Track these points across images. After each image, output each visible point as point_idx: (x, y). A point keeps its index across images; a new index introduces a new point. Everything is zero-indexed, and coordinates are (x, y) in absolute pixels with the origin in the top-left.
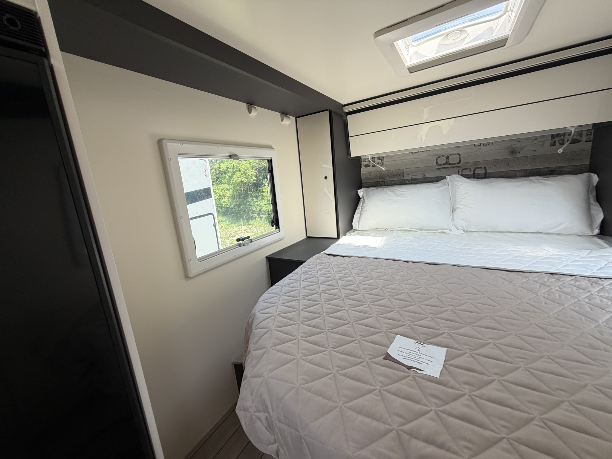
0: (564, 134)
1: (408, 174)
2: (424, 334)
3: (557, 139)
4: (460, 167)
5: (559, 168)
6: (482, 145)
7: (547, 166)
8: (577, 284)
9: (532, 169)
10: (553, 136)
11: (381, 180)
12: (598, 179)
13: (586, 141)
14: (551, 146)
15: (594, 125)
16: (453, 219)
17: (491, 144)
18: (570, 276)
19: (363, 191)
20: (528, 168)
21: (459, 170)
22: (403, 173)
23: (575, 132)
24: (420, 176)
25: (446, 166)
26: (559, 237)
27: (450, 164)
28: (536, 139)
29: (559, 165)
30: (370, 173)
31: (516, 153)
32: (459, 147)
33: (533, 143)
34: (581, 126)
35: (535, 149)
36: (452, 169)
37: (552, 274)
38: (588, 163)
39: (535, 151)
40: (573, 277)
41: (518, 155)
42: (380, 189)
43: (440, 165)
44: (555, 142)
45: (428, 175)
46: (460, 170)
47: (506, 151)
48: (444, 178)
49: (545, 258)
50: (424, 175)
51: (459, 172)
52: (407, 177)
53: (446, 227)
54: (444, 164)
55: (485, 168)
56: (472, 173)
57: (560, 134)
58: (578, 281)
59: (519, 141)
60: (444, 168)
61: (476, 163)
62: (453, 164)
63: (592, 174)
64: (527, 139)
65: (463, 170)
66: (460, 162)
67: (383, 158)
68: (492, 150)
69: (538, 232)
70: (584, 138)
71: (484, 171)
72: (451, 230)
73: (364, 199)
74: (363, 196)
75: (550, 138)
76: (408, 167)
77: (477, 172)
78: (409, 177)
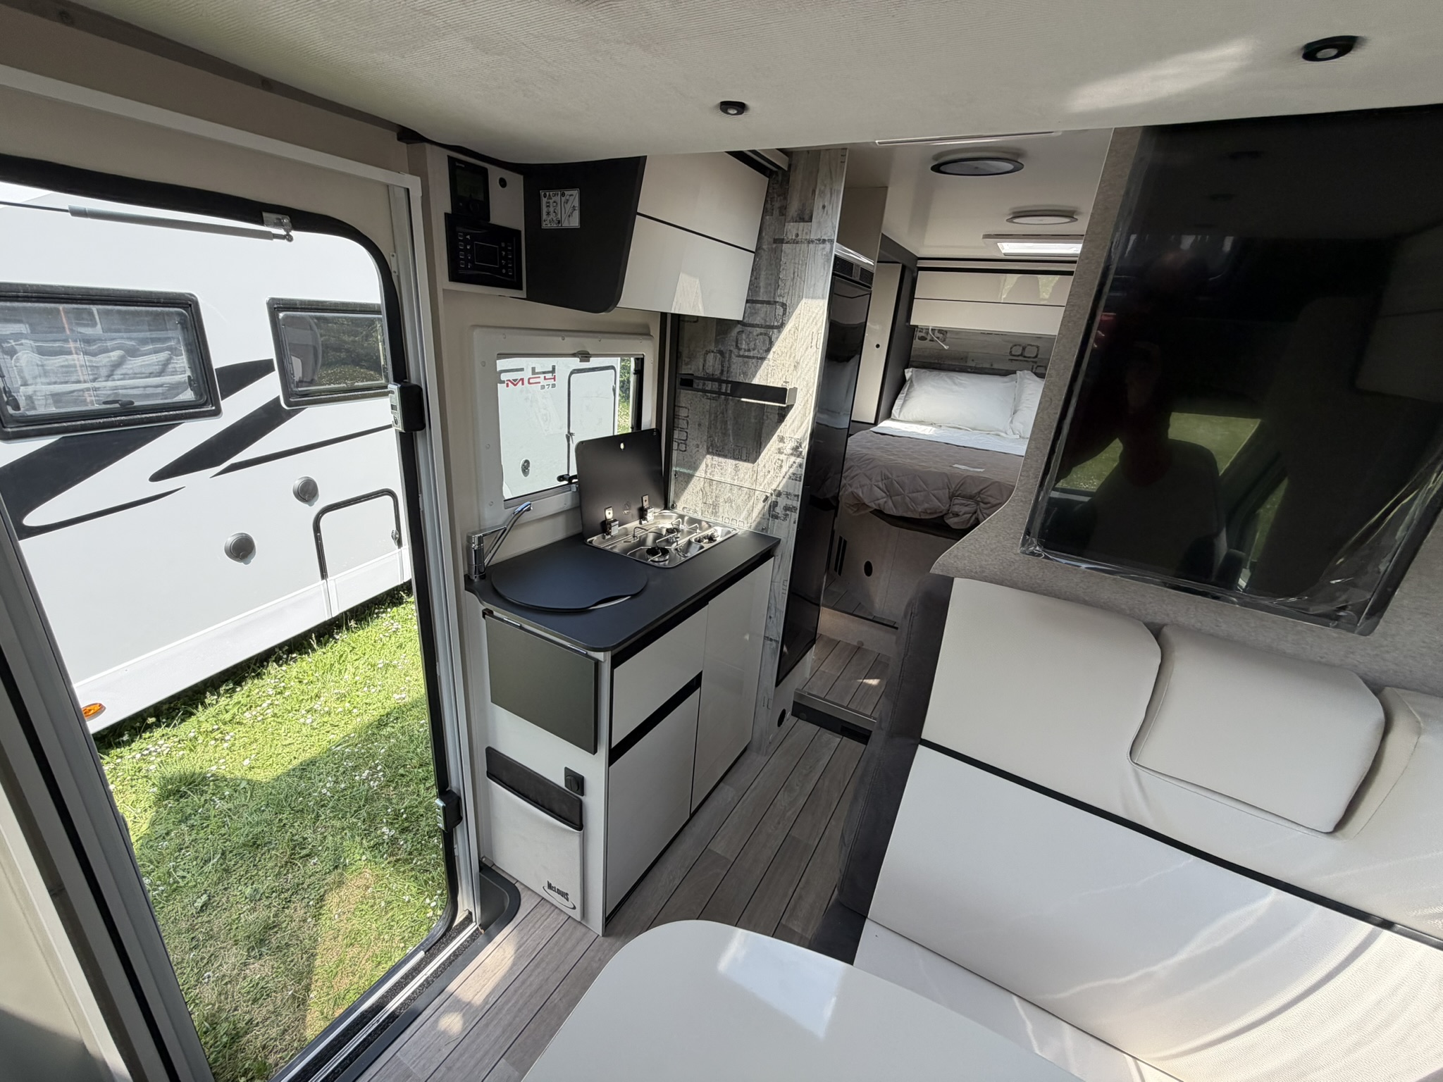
1: (973, 360)
4: (1036, 362)
11: (936, 361)
16: (1011, 422)
19: (912, 372)
22: (967, 357)
24: (986, 365)
25: (1020, 358)
27: (1025, 357)
30: (924, 350)
36: (1025, 363)
42: (936, 373)
43: (1014, 356)
45: (996, 366)
46: (1035, 366)
48: (1014, 372)
50: (992, 365)
51: (1032, 369)
52: (970, 363)
53: (1001, 429)
54: (1018, 356)
60: (1017, 360)
62: (1029, 357)
66: (1036, 357)
67: (947, 333)
72: (1006, 434)
73: (912, 382)
74: (911, 378)
76: (975, 351)
78: (973, 364)
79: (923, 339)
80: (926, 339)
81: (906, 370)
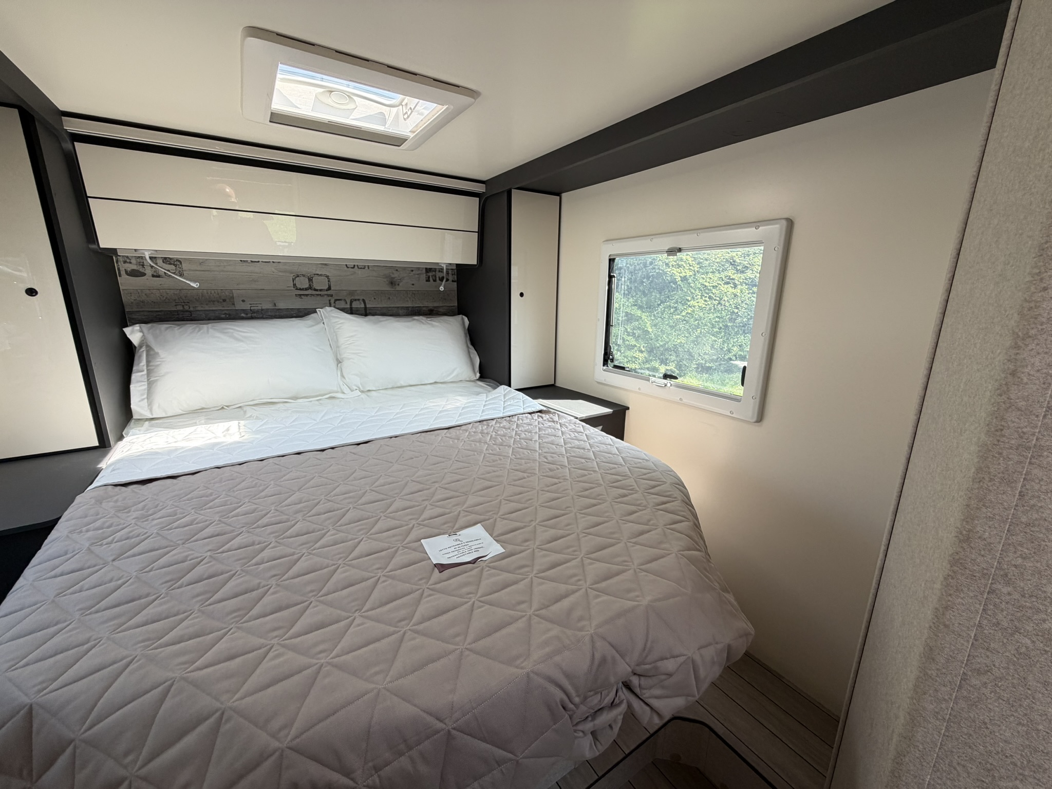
0: (435, 270)
1: (243, 301)
2: (445, 524)
3: (430, 274)
4: (332, 296)
5: (435, 307)
6: (356, 267)
7: (426, 304)
8: (502, 425)
9: (413, 307)
10: (428, 270)
11: (180, 308)
12: (468, 322)
13: (453, 281)
14: (427, 281)
15: (457, 265)
17: (367, 268)
18: (492, 419)
19: (141, 331)
20: (410, 306)
21: (330, 301)
22: (233, 297)
23: (446, 269)
24: (267, 306)
25: (309, 292)
26: (454, 385)
27: (316, 290)
28: (412, 271)
29: (436, 304)
30: (148, 292)
31: (395, 285)
32: (326, 264)
33: (410, 275)
34: (450, 264)
35: (413, 283)
36: (319, 298)
37: (480, 422)
38: (456, 304)
39: (413, 284)
40: (495, 420)
41: (398, 288)
42: (190, 327)
43: (300, 289)
44: (429, 277)
45: (282, 305)
46: (332, 301)
47: (385, 280)
48: (313, 311)
49: (463, 408)
50: (275, 304)
51: (330, 304)
52: (240, 306)
54: (306, 289)
55: (364, 300)
56: (348, 306)
57: (432, 268)
58: (500, 423)
59: (397, 270)
60: (307, 295)
61: (352, 293)
62: (321, 290)
63: (464, 317)
64: (404, 269)
65: (336, 300)
66: (329, 288)
67: (178, 260)
68: (369, 276)
69: (436, 383)
70: (451, 278)
71: (363, 306)
73: (149, 349)
74: (143, 342)
75: (424, 271)
76: (241, 287)
77: (355, 305)
78: (246, 306)
79: (134, 274)
80: (143, 274)
81: (127, 330)
